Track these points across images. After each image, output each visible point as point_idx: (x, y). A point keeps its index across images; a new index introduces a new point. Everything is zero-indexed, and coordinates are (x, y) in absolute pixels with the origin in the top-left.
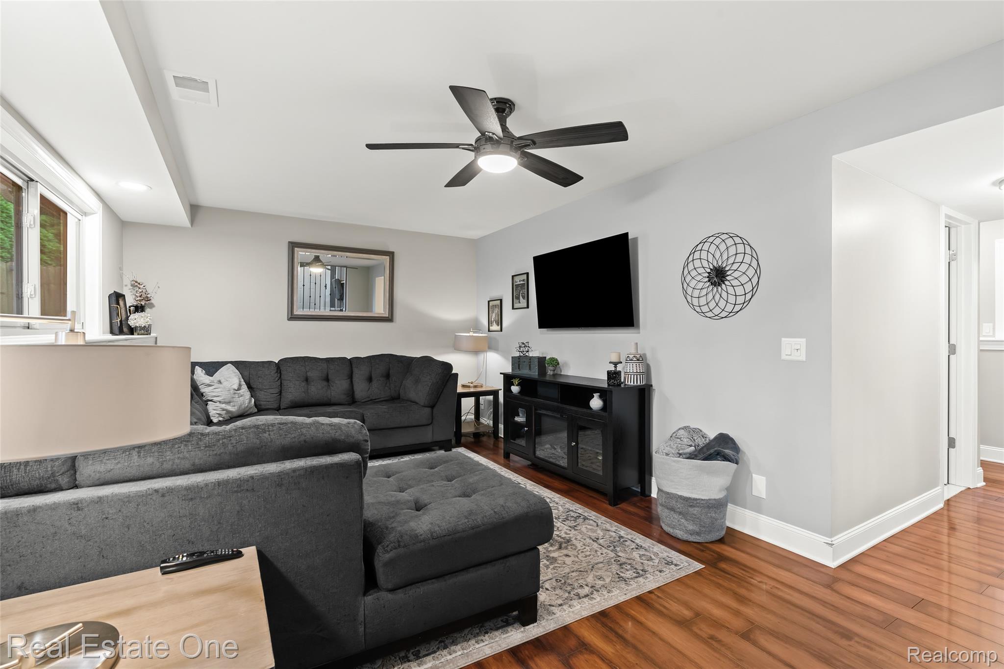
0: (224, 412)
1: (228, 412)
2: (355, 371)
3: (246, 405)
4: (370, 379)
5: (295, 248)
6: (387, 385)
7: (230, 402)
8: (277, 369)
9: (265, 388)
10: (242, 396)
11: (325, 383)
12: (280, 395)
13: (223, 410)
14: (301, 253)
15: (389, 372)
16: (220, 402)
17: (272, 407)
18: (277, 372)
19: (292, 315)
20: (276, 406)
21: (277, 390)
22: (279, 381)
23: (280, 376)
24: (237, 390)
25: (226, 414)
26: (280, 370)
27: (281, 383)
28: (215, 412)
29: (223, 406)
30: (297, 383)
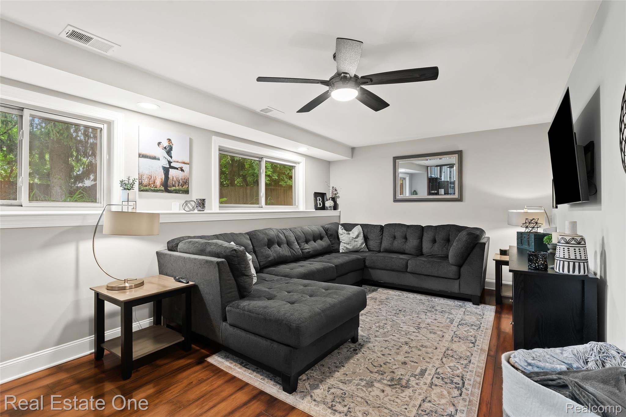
0: (345, 248)
1: (347, 248)
2: (425, 234)
3: (358, 246)
4: (434, 241)
5: (397, 160)
6: (446, 246)
7: (349, 244)
8: (381, 229)
9: (373, 239)
10: (356, 241)
11: (404, 240)
12: (381, 244)
13: (345, 247)
14: (400, 162)
15: (449, 238)
16: (344, 243)
17: (375, 250)
18: (380, 231)
19: (395, 199)
20: (378, 249)
21: (379, 241)
22: (381, 236)
23: (382, 234)
24: (354, 238)
25: (346, 249)
26: (383, 230)
27: (382, 238)
28: (342, 247)
29: (345, 245)
30: (388, 238)
